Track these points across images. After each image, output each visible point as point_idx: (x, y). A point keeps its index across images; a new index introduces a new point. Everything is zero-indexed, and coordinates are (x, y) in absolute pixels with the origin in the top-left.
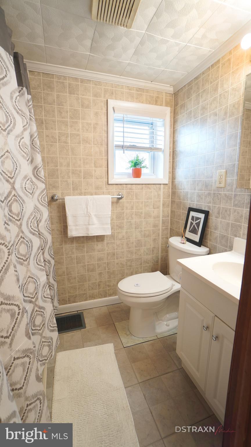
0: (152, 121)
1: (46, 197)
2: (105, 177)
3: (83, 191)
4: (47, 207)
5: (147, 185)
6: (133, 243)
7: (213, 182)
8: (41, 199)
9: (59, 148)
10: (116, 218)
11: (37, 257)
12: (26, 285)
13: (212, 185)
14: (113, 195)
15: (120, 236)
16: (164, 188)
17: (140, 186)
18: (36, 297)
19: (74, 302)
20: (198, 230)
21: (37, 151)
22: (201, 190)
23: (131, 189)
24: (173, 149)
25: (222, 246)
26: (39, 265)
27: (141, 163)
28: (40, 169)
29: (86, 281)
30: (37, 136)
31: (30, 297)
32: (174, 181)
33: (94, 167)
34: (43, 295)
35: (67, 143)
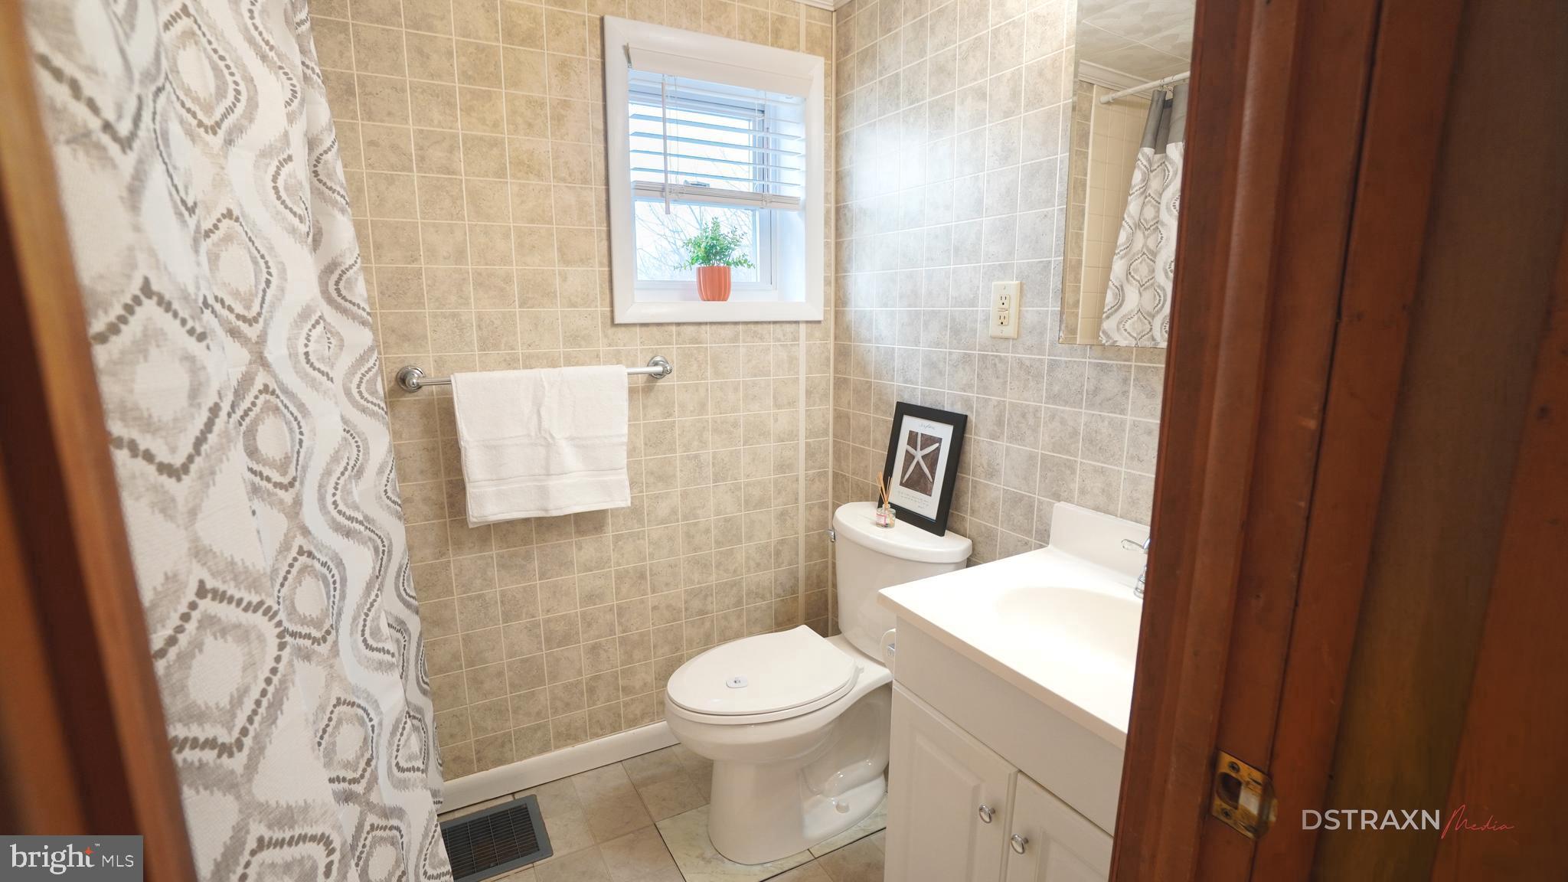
0: (761, 102)
1: (379, 379)
2: (603, 300)
3: (520, 351)
4: (383, 418)
5: (752, 327)
6: (707, 531)
7: (980, 317)
8: (359, 386)
9: (419, 189)
10: (646, 444)
11: (365, 620)
12: (326, 736)
13: (974, 331)
14: (634, 365)
15: (663, 509)
16: (809, 336)
17: (727, 331)
18: (367, 775)
19: (500, 762)
20: (933, 479)
21: (335, 203)
22: (938, 345)
23: (695, 340)
24: (837, 202)
25: (1014, 530)
26: (372, 649)
27: (728, 248)
28: (351, 271)
29: (542, 682)
30: (336, 147)
31: (344, 780)
32: (843, 313)
33: (559, 261)
34: (394, 763)
35: (454, 173)
